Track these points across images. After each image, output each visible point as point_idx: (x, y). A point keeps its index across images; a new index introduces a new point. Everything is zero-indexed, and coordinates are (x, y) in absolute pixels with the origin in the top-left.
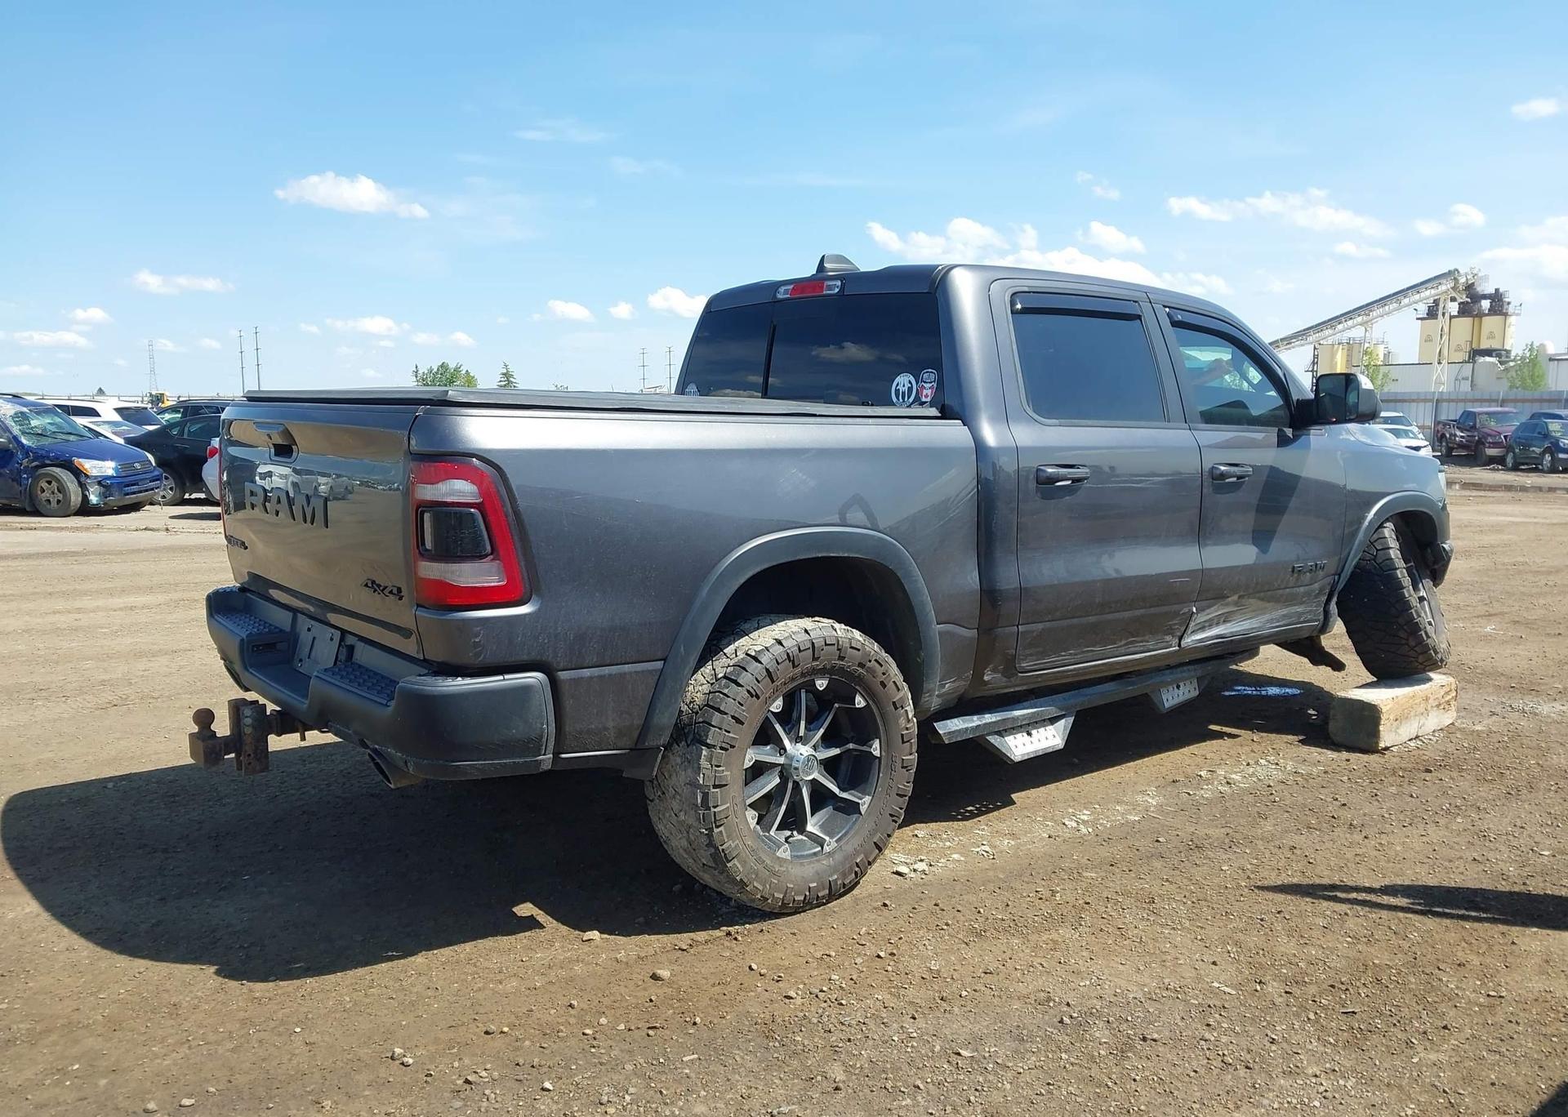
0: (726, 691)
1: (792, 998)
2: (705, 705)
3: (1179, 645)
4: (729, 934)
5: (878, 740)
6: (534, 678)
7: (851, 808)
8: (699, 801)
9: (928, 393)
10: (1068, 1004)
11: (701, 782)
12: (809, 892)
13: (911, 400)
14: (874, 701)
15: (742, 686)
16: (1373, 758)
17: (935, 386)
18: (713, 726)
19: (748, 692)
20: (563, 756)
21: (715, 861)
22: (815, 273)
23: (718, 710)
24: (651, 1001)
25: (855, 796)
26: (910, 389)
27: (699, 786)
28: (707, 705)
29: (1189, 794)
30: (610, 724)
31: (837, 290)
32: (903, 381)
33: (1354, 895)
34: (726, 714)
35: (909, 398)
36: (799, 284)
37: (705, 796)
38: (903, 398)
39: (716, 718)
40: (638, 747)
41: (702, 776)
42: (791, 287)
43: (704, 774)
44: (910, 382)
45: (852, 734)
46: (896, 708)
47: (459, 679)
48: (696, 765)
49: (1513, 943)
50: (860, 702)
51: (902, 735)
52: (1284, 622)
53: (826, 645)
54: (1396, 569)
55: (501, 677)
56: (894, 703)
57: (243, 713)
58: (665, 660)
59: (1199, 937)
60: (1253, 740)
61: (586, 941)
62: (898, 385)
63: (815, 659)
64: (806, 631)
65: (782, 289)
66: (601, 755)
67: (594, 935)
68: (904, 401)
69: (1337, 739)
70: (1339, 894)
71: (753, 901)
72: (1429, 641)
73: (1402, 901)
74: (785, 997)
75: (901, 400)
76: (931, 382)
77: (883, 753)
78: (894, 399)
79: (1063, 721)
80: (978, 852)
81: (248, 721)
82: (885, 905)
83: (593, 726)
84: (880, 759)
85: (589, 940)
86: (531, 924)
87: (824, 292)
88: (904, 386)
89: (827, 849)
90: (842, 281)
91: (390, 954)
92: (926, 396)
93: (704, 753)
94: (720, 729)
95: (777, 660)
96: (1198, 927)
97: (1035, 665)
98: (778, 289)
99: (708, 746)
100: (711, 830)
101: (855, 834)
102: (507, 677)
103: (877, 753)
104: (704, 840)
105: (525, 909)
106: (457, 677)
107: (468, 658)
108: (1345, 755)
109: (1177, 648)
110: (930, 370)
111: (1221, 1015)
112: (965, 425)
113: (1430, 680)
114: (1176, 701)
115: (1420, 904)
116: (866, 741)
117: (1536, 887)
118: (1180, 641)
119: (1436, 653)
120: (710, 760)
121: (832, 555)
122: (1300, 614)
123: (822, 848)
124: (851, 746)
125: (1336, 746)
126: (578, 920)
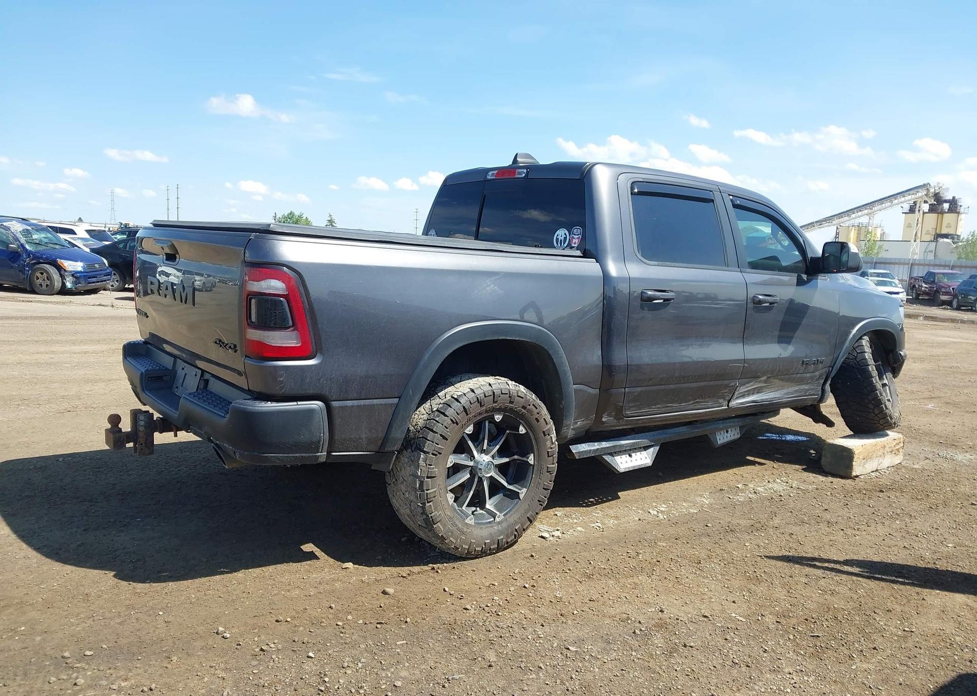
0: (437, 419)
1: (468, 610)
2: (424, 427)
3: (728, 406)
4: (433, 569)
5: (533, 454)
6: (316, 404)
7: (514, 495)
8: (418, 486)
9: (576, 242)
10: (640, 622)
11: (419, 474)
12: (485, 545)
13: (565, 245)
14: (531, 430)
15: (447, 416)
16: (849, 481)
17: (581, 237)
18: (429, 440)
19: (451, 420)
20: (334, 454)
21: (426, 524)
22: (511, 164)
23: (432, 431)
24: (381, 607)
25: (517, 488)
26: (565, 238)
27: (417, 477)
28: (426, 427)
29: (730, 498)
30: (364, 436)
31: (524, 175)
32: (561, 233)
33: (826, 565)
34: (437, 433)
35: (564, 244)
36: (501, 170)
37: (422, 483)
38: (561, 244)
39: (430, 435)
40: (380, 451)
41: (420, 470)
42: (496, 172)
43: (421, 470)
44: (565, 234)
45: (517, 450)
46: (545, 435)
47: (269, 403)
48: (416, 464)
49: (923, 599)
50: (522, 430)
51: (548, 452)
52: (795, 395)
53: (502, 393)
54: (869, 365)
55: (296, 403)
56: (544, 432)
57: (139, 418)
58: (399, 398)
59: (726, 586)
60: (773, 467)
61: (344, 568)
62: (558, 235)
63: (494, 402)
64: (490, 385)
65: (490, 173)
66: (357, 455)
67: (350, 565)
68: (561, 246)
69: (827, 469)
70: (817, 564)
71: (449, 549)
72: (887, 411)
73: (856, 570)
74: (464, 608)
75: (559, 245)
76: (578, 235)
77: (536, 463)
78: (555, 244)
79: (652, 449)
80: (593, 527)
81: (142, 423)
82: (532, 556)
83: (352, 436)
84: (533, 466)
85: (346, 568)
86: (311, 556)
87: (516, 176)
88: (561, 236)
89: (497, 519)
90: (527, 170)
91: (222, 570)
92: (575, 243)
93: (422, 456)
94: (433, 442)
95: (470, 402)
96: (726, 579)
97: (635, 413)
98: (488, 172)
99: (425, 452)
100: (424, 504)
101: (517, 511)
102: (299, 403)
103: (532, 462)
104: (420, 510)
105: (308, 547)
106: (268, 401)
107: (276, 390)
108: (830, 479)
109: (727, 407)
110: (578, 227)
111: (734, 633)
112: (597, 262)
113: (887, 435)
114: (726, 440)
115: (867, 572)
116: (525, 454)
117: (942, 565)
118: (729, 403)
119: (891, 418)
120: (425, 460)
121: (508, 338)
122: (806, 390)
123: (495, 519)
124: (516, 457)
125: (825, 473)
126: (340, 556)
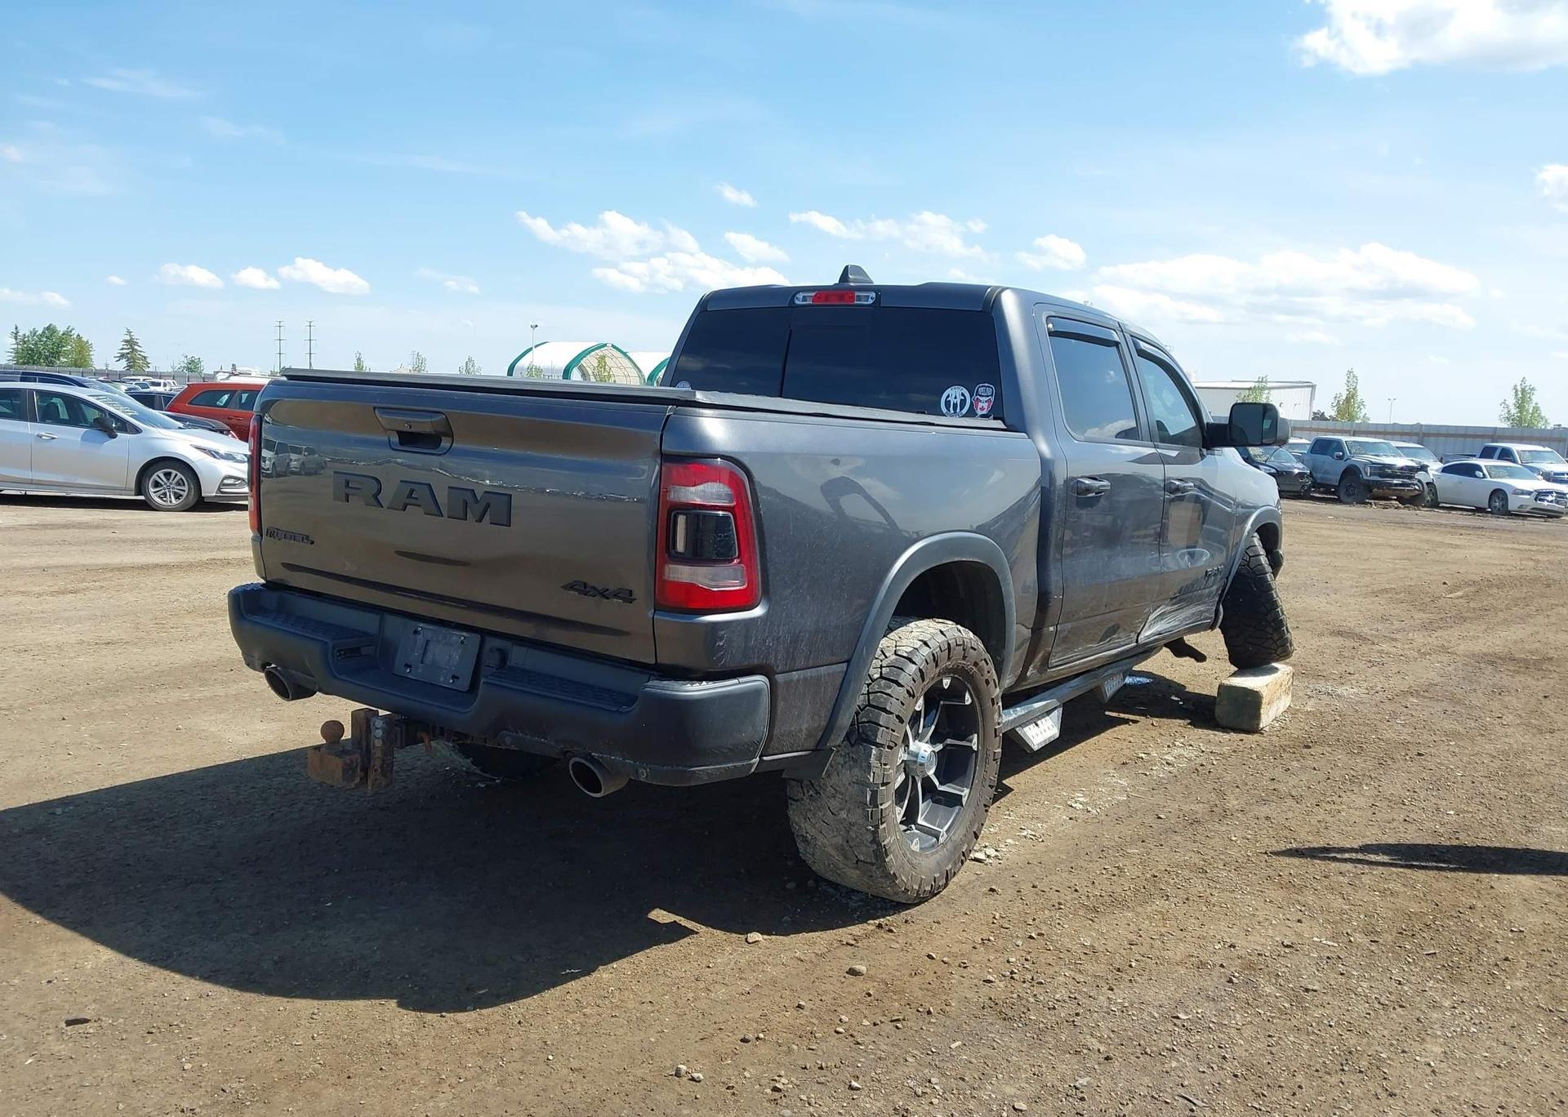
0: (888, 691)
1: (992, 982)
2: (866, 706)
3: (1137, 642)
4: (880, 926)
5: (976, 735)
6: (758, 681)
7: (954, 801)
8: (868, 799)
9: (984, 405)
10: (1222, 966)
11: (871, 780)
12: (935, 882)
13: (964, 411)
14: (978, 698)
15: (902, 686)
17: (992, 399)
18: (882, 726)
19: (908, 692)
20: (767, 758)
21: (876, 857)
22: (837, 282)
23: (885, 710)
24: (869, 995)
25: (954, 788)
26: (963, 402)
27: (868, 785)
28: (870, 705)
29: (1146, 775)
30: (804, 727)
31: (870, 302)
32: (955, 393)
33: (1347, 856)
34: (892, 713)
35: (961, 410)
36: (821, 292)
37: (874, 794)
38: (955, 409)
39: (883, 718)
40: (819, 748)
41: (872, 774)
42: (813, 294)
43: (874, 773)
44: (963, 395)
45: (947, 730)
46: (993, 704)
47: (704, 683)
48: (864, 764)
49: (1492, 887)
50: (968, 700)
51: (996, 730)
52: (1190, 621)
53: (957, 645)
54: (1267, 573)
55: (736, 681)
56: (993, 699)
57: (374, 725)
58: (848, 661)
59: (1268, 900)
60: (1153, 724)
61: (753, 943)
62: (948, 396)
63: (964, 658)
64: (942, 632)
65: (801, 296)
66: (795, 757)
67: (755, 936)
68: (955, 412)
69: (1224, 722)
70: (1339, 856)
71: (896, 893)
72: (1289, 635)
73: (1385, 859)
74: (984, 981)
75: (952, 411)
76: (988, 396)
77: (980, 748)
78: (944, 410)
79: (1056, 711)
80: (1025, 837)
81: (379, 733)
82: (992, 890)
83: (793, 728)
84: (977, 752)
85: (755, 942)
87: (856, 302)
88: (956, 398)
89: (941, 840)
90: (877, 294)
91: (568, 971)
92: (982, 409)
93: (874, 752)
94: (887, 728)
95: (926, 661)
96: (1258, 891)
97: (1059, 661)
98: (795, 294)
99: (878, 745)
100: (877, 827)
101: (960, 824)
102: (742, 680)
103: (975, 747)
104: (869, 837)
105: (660, 916)
106: (702, 681)
107: (728, 662)
108: (1234, 736)
109: (1135, 644)
110: (987, 385)
111: (1343, 964)
112: (1029, 438)
113: (1276, 670)
114: (1114, 689)
115: (1400, 860)
116: (964, 737)
117: (1466, 840)
118: (1138, 636)
119: (1291, 645)
120: (879, 759)
121: (964, 559)
122: (1201, 612)
123: (938, 840)
124: (949, 741)
125: (1225, 729)
